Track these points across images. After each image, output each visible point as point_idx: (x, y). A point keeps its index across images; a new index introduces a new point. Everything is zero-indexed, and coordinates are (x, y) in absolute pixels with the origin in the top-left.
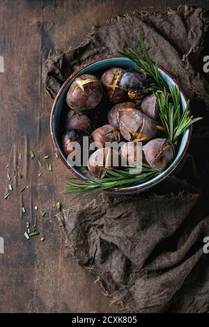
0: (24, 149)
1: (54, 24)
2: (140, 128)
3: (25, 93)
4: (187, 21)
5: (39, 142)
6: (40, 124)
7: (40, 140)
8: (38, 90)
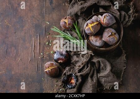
0: (38, 40)
8: (44, 13)
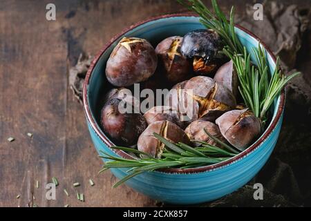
1: (86, 29)
2: (211, 93)
3: (43, 109)
4: (276, 22)
5: (65, 167)
6: (67, 145)
7: (66, 164)
